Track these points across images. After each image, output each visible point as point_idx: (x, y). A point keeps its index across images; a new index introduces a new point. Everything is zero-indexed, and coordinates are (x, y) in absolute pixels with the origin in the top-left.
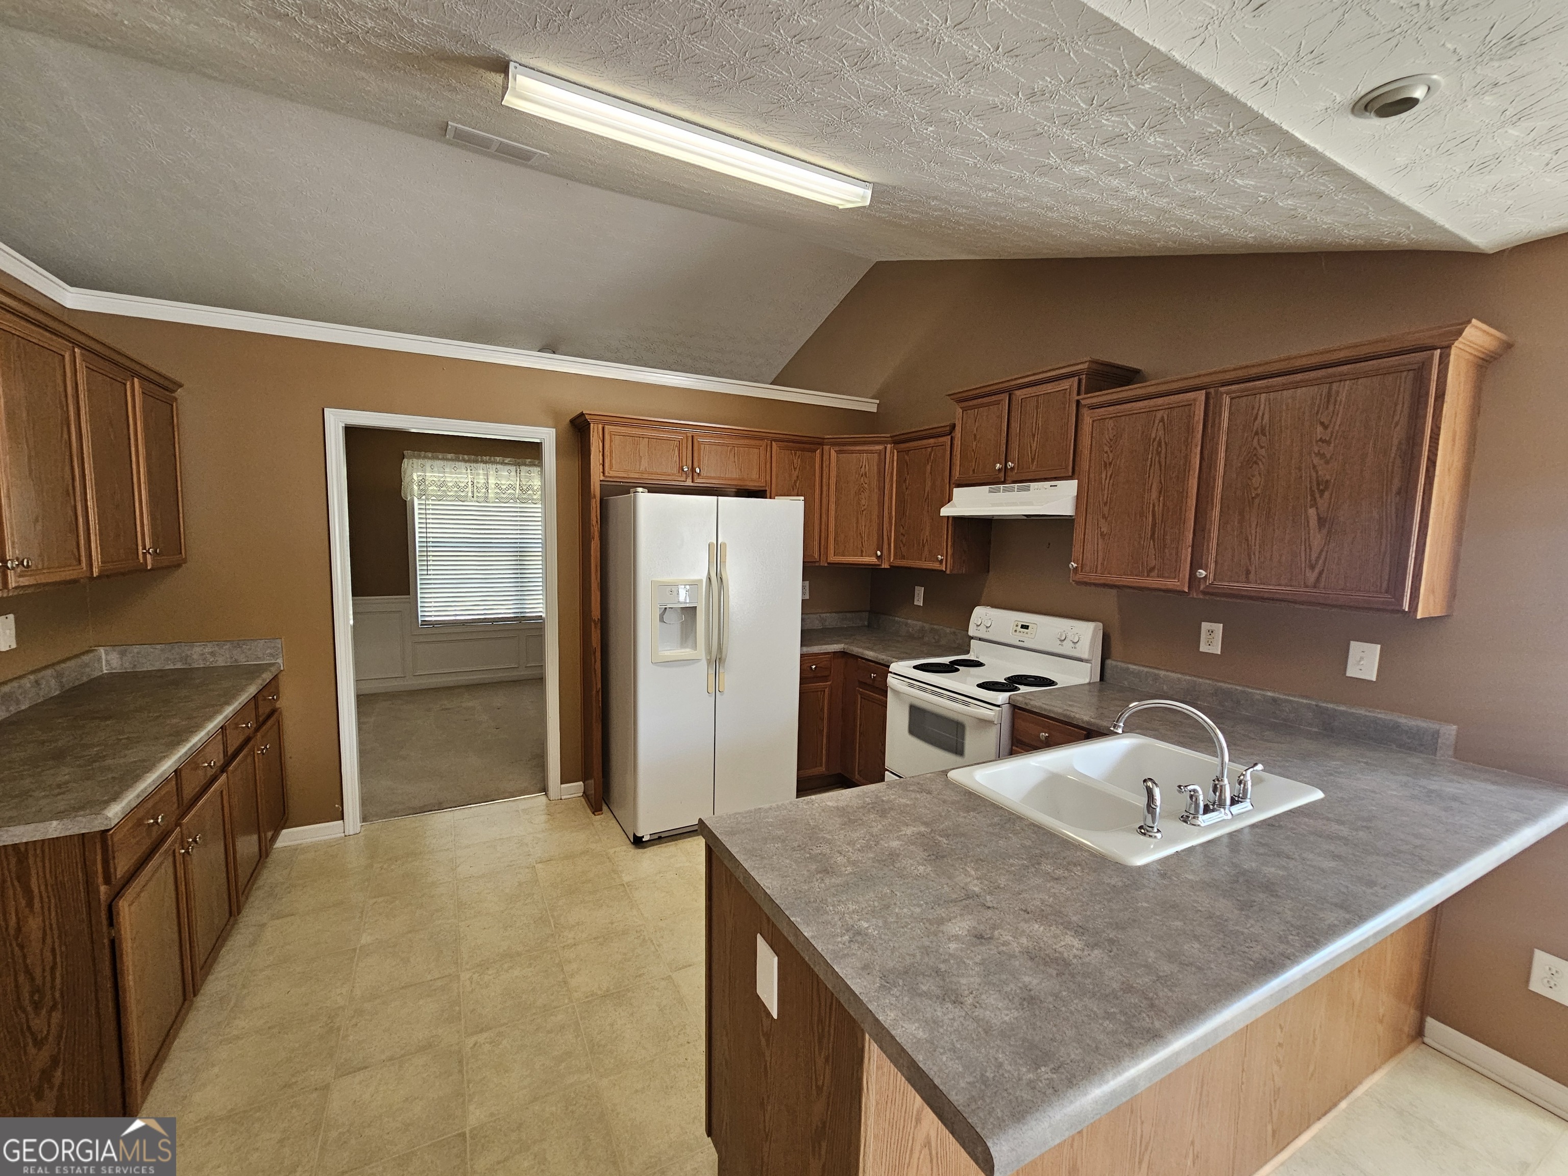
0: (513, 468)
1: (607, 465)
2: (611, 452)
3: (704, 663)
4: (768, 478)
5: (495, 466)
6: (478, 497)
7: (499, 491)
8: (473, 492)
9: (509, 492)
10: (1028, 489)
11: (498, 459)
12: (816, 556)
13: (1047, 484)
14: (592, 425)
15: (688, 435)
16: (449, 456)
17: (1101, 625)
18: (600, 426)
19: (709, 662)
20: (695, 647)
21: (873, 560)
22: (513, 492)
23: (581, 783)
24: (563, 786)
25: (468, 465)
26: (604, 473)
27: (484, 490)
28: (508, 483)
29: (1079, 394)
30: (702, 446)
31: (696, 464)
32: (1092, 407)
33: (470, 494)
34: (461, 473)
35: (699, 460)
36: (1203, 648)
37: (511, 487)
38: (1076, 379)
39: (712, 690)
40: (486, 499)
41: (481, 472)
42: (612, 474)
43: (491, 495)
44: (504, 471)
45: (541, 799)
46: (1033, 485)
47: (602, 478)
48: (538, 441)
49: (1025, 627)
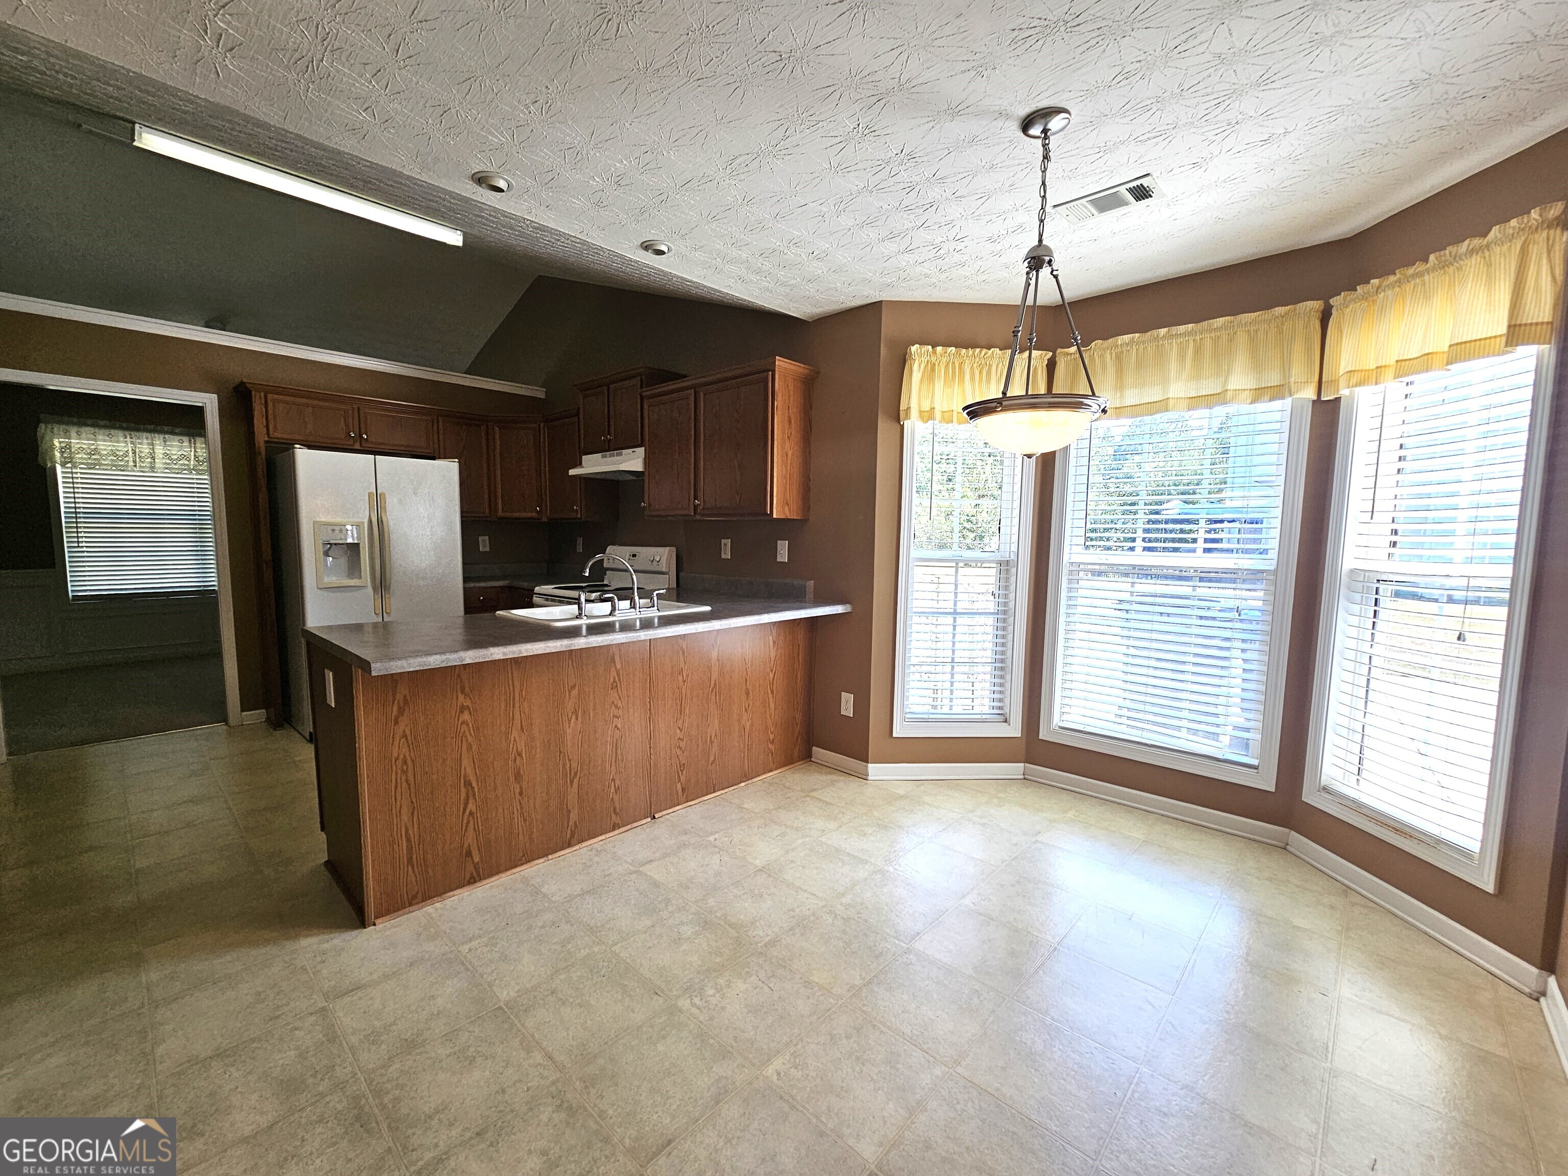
0: (186, 439)
1: (271, 427)
2: (275, 417)
3: (370, 590)
4: (436, 446)
5: (162, 436)
6: (141, 467)
7: (168, 461)
8: (135, 462)
9: (181, 462)
10: (621, 454)
11: (166, 428)
12: (487, 511)
13: (630, 451)
14: (253, 393)
15: (355, 406)
16: (102, 423)
17: (674, 549)
18: (262, 394)
19: (374, 589)
20: (360, 577)
21: (534, 515)
22: (186, 462)
23: (264, 711)
24: (244, 713)
25: (127, 433)
26: (268, 434)
27: (149, 460)
28: (180, 453)
29: (641, 387)
30: (369, 417)
31: (363, 430)
32: (650, 397)
33: (131, 464)
34: (118, 442)
35: (366, 428)
36: (723, 556)
37: (183, 457)
38: (639, 378)
39: (379, 611)
40: (152, 468)
41: (145, 441)
42: (277, 435)
43: (159, 463)
44: (174, 441)
45: (220, 727)
46: (624, 451)
47: (266, 439)
48: (200, 405)
49: (634, 556)
